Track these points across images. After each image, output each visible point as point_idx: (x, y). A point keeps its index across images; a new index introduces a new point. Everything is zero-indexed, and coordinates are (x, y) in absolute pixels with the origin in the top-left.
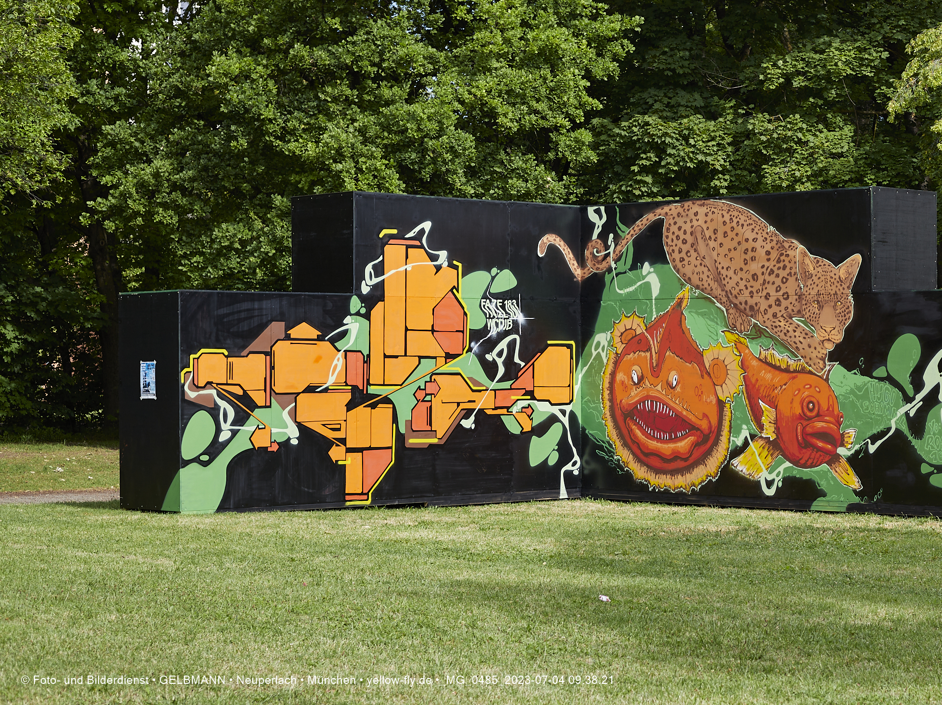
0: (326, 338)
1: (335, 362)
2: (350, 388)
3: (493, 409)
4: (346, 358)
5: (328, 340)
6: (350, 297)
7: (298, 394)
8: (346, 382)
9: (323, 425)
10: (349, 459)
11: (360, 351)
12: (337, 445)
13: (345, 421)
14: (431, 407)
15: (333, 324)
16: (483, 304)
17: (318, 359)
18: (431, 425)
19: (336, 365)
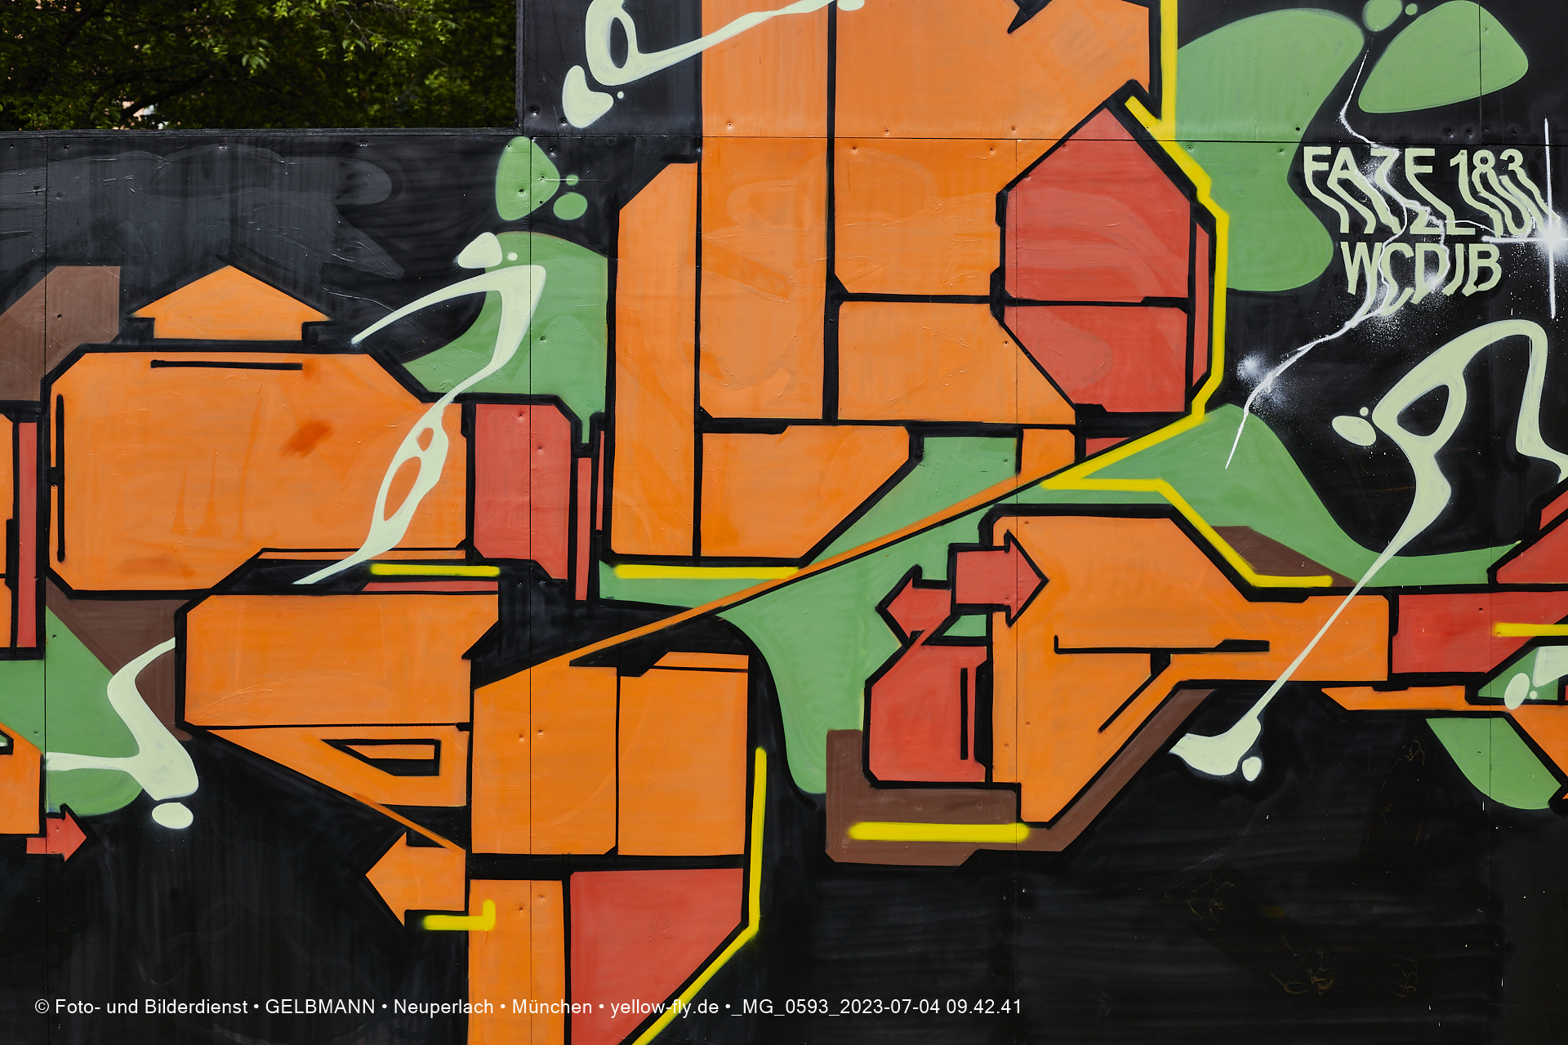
0: (357, 339)
1: (408, 448)
2: (494, 571)
3: (1378, 686)
4: (468, 427)
5: (367, 347)
6: (495, 149)
7: (195, 597)
8: (467, 544)
9: (340, 745)
10: (489, 907)
11: (555, 401)
12: (416, 841)
13: (466, 727)
14: (985, 672)
15: (396, 271)
16: (1310, 167)
17: (309, 437)
18: (985, 755)
19: (412, 469)
